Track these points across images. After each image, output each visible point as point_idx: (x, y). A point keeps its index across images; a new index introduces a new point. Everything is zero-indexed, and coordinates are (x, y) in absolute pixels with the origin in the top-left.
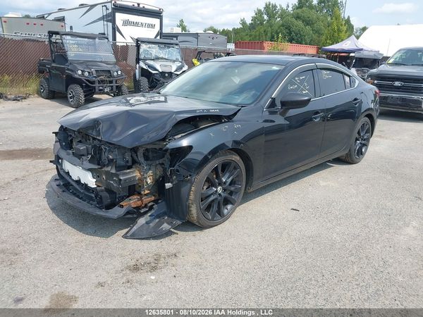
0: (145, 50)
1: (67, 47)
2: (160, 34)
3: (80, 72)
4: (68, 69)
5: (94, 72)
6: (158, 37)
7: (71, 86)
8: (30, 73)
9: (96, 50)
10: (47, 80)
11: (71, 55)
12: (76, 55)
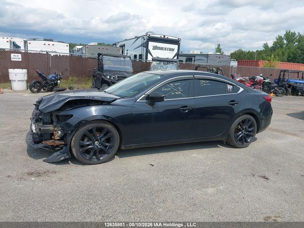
0: (154, 66)
1: (104, 62)
2: (178, 55)
3: (108, 77)
4: (103, 75)
5: (116, 78)
6: (176, 58)
7: (103, 85)
8: (89, 77)
9: (125, 65)
10: (95, 80)
11: (106, 67)
12: (109, 67)
